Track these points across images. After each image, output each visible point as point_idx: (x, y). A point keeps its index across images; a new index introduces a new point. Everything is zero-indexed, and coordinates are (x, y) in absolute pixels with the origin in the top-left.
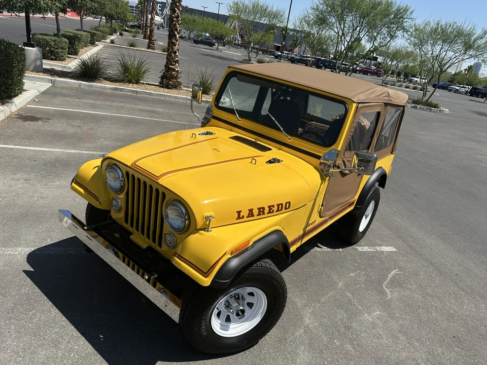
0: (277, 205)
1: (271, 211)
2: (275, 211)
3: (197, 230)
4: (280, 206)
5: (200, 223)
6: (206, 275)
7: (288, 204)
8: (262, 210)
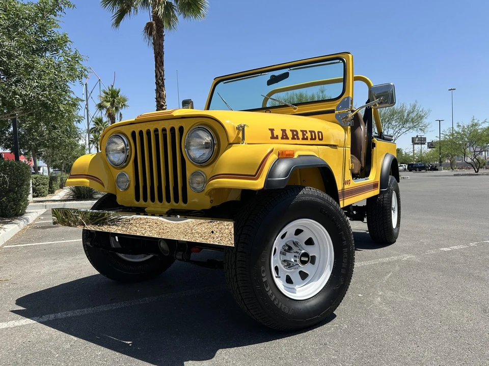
0: (310, 131)
1: (305, 137)
2: (309, 139)
3: (230, 145)
4: (313, 133)
5: (232, 134)
6: (255, 177)
7: (320, 134)
8: (295, 133)
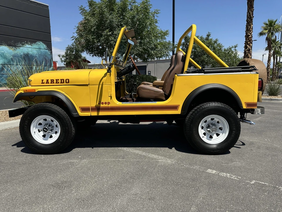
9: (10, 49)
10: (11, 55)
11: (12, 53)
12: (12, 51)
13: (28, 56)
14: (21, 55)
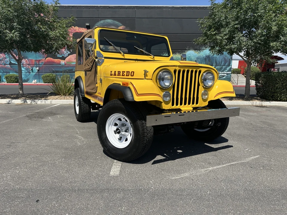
9: (195, 53)
10: (196, 57)
11: (196, 56)
12: (197, 54)
13: (209, 57)
14: (203, 57)
